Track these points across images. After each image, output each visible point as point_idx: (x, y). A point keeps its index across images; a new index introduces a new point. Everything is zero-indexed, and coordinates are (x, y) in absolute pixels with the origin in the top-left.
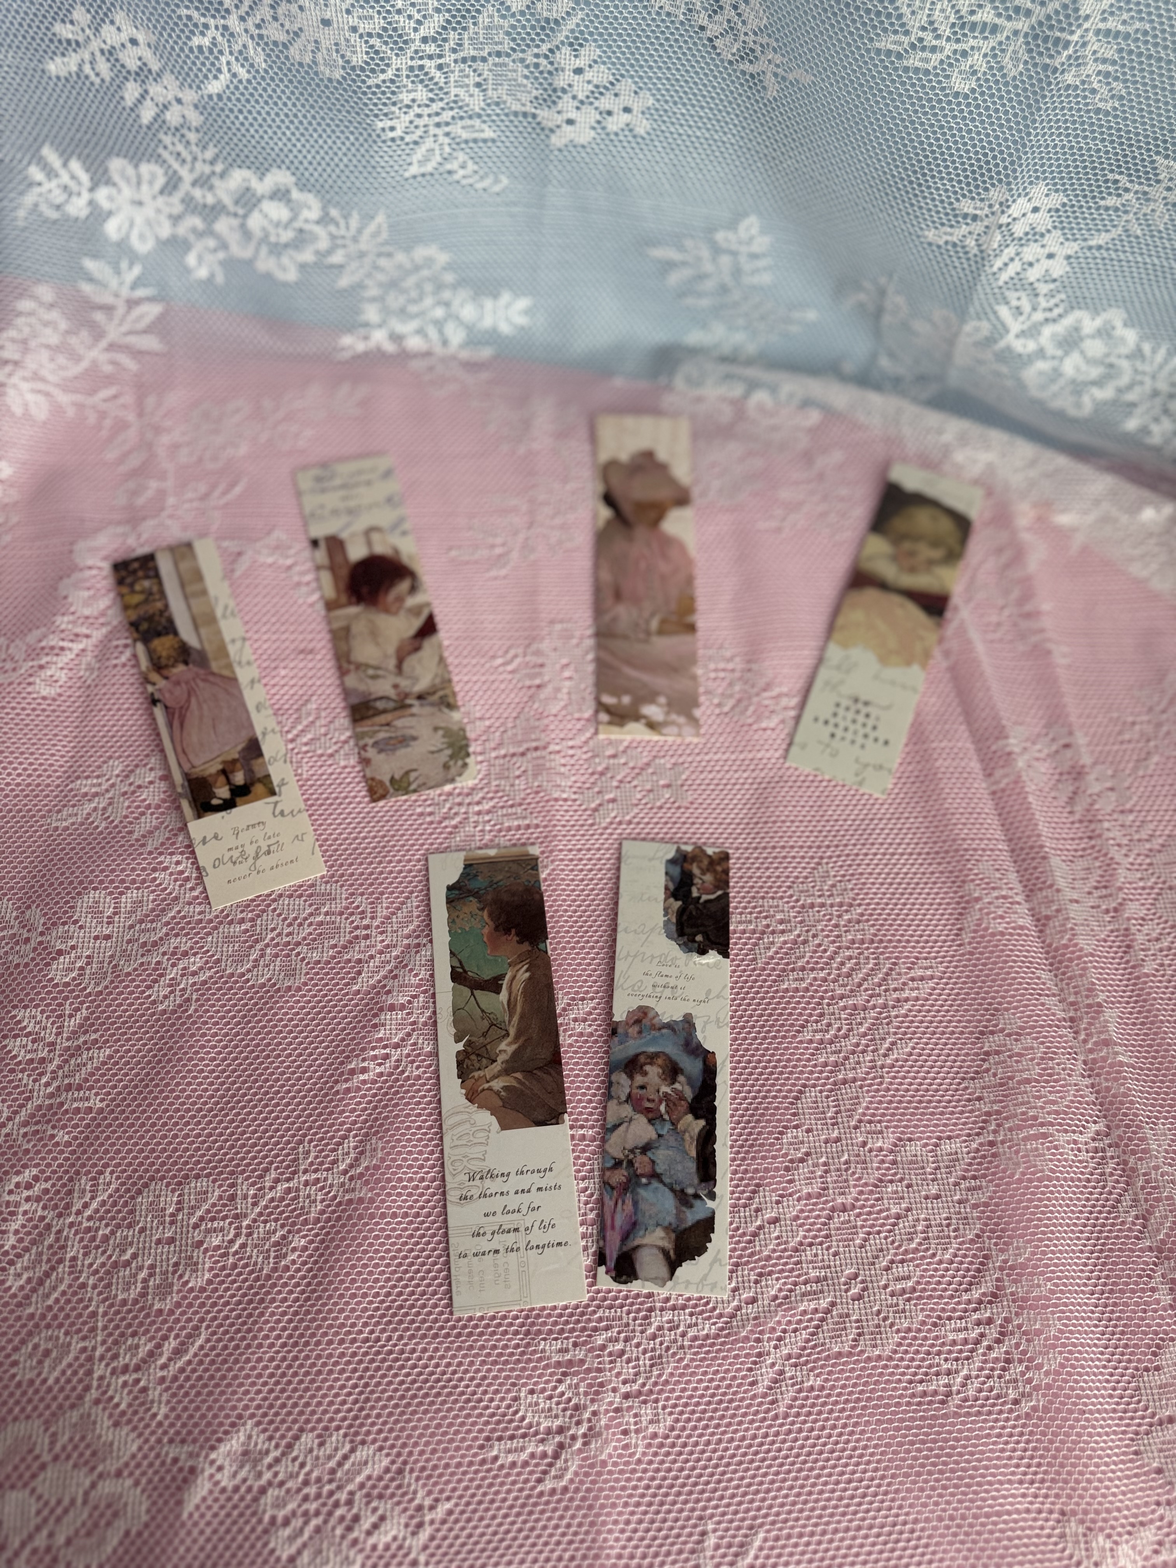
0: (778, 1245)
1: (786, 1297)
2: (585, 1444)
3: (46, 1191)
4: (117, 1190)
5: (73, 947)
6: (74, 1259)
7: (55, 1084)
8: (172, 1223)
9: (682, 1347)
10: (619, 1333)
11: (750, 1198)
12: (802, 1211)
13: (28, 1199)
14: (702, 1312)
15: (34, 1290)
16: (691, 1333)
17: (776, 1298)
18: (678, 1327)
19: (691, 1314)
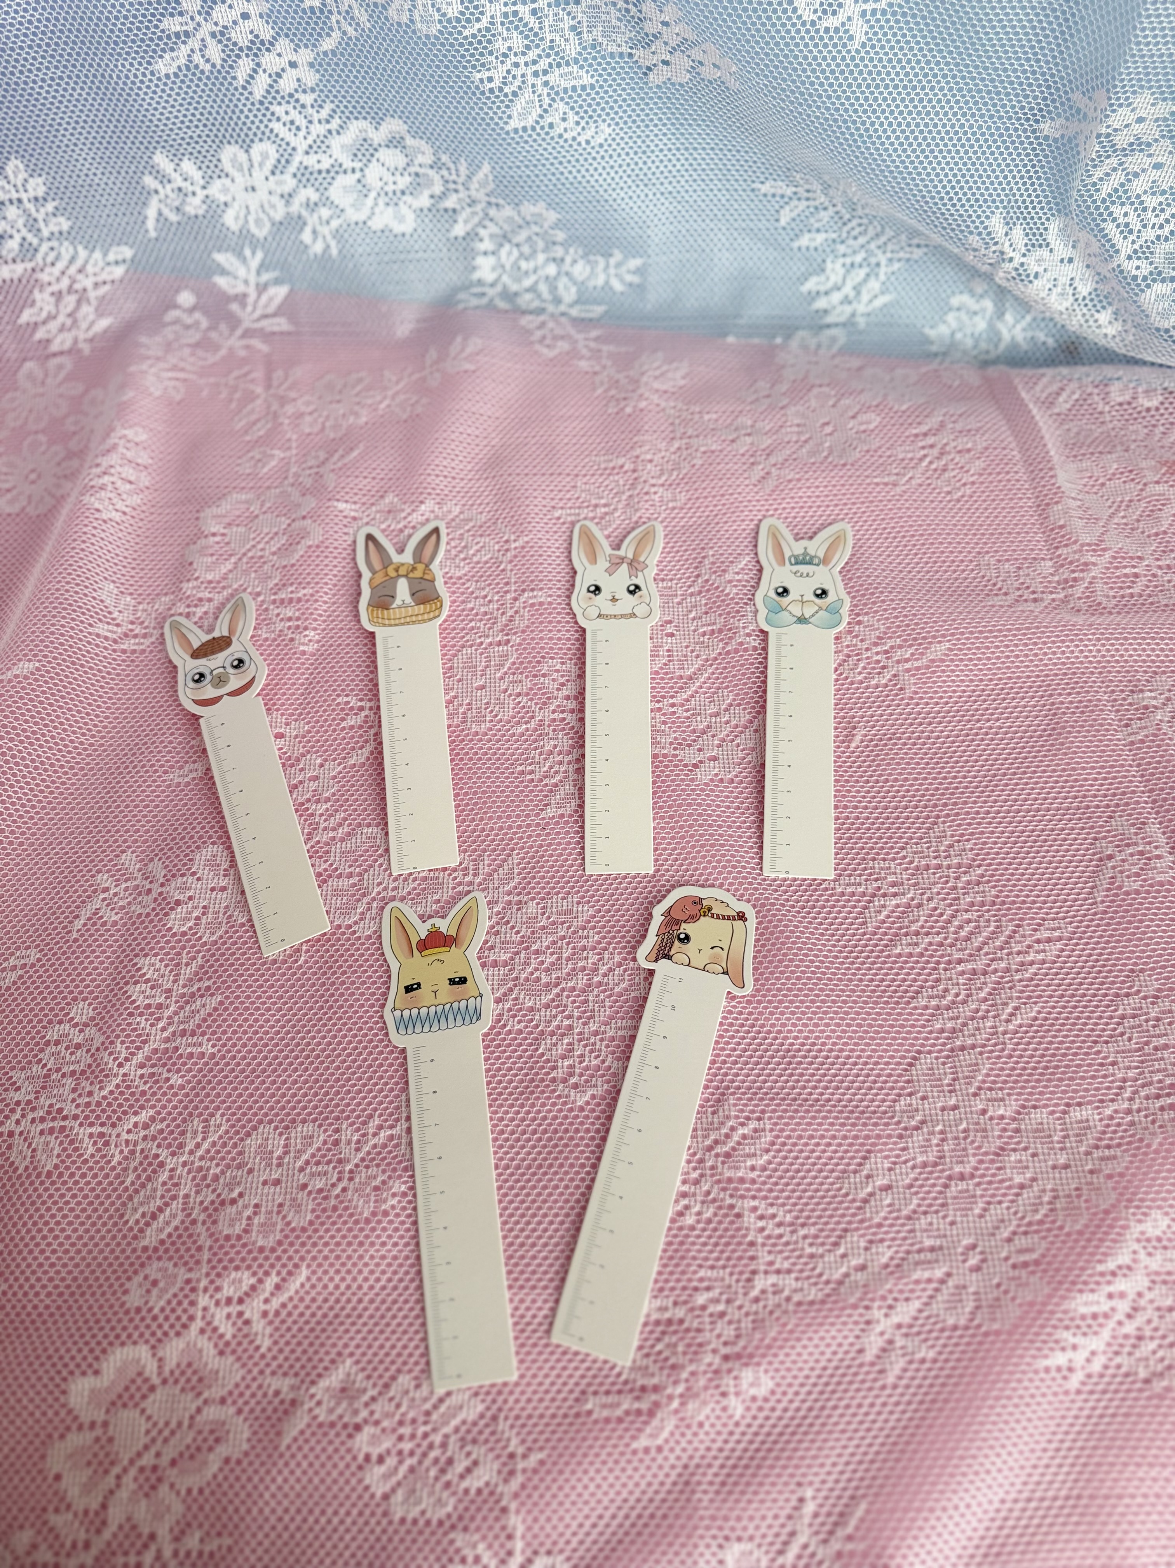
0: (890, 1212)
1: (898, 1266)
2: (683, 1404)
3: (161, 1131)
4: (227, 1132)
5: (190, 898)
6: (187, 1196)
7: (171, 1029)
8: (279, 1165)
9: (786, 1312)
10: (721, 1294)
11: (860, 1164)
12: (916, 1179)
13: (145, 1138)
14: (808, 1278)
15: (148, 1224)
16: (796, 1298)
17: (886, 1266)
18: (782, 1291)
19: (797, 1279)
